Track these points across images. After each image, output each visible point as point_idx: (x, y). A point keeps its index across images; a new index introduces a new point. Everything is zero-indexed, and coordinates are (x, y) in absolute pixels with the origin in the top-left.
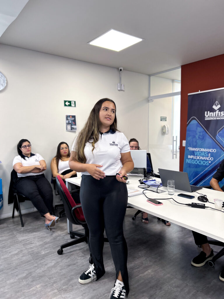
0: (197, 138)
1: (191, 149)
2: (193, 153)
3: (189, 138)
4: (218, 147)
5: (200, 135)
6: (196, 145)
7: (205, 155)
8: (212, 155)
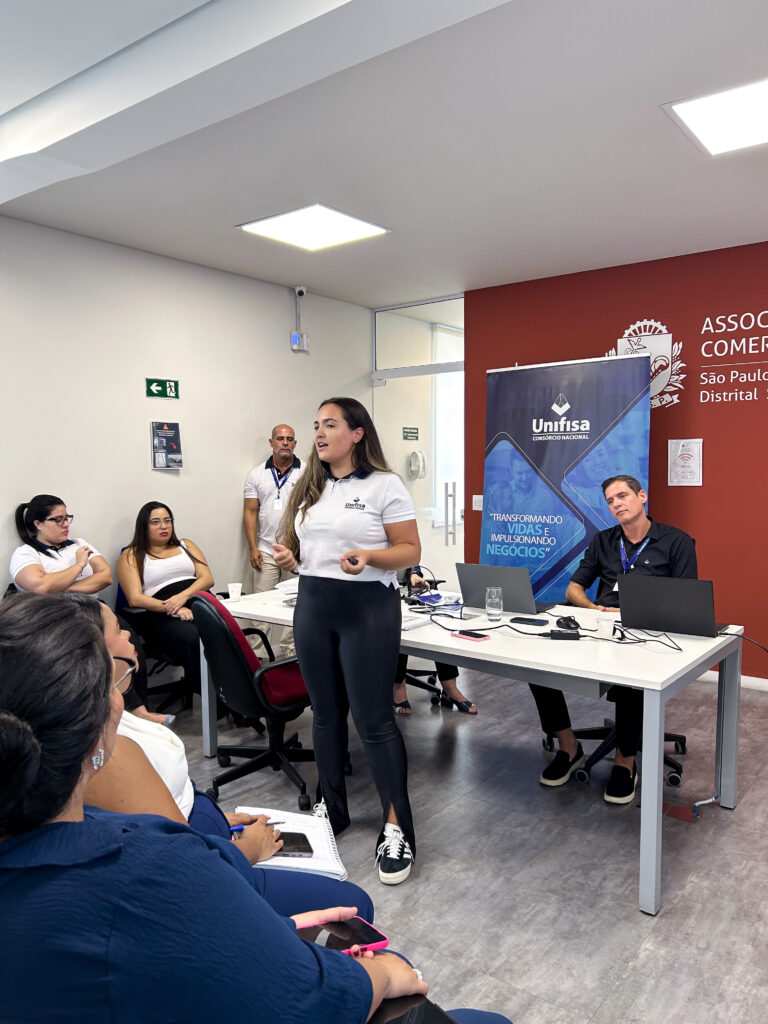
0: (514, 488)
1: (498, 517)
2: (504, 528)
3: (493, 489)
4: (568, 510)
5: (520, 480)
6: (511, 507)
7: (536, 531)
8: (553, 531)
